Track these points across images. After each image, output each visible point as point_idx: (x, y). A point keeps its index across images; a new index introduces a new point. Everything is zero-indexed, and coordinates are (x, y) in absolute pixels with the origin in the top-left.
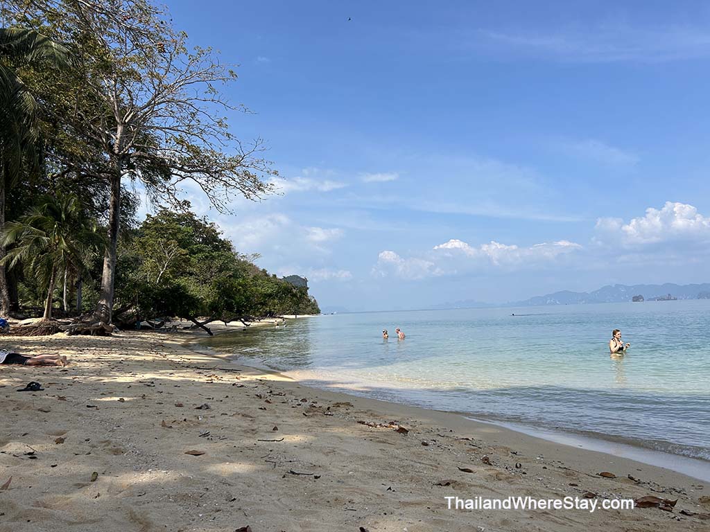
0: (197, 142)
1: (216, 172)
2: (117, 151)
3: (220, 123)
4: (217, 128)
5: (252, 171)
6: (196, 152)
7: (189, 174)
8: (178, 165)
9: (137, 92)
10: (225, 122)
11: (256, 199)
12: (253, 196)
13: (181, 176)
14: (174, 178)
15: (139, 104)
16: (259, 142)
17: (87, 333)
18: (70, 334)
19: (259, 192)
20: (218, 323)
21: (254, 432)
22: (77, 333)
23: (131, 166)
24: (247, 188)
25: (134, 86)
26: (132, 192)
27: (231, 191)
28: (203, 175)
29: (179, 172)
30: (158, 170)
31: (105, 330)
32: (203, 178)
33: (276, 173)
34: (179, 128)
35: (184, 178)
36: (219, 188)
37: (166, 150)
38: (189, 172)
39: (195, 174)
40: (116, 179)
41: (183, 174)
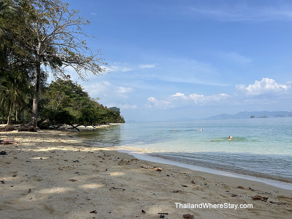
0: (73, 50)
1: (81, 63)
2: (38, 54)
3: (83, 43)
4: (82, 45)
5: (96, 63)
6: (73, 55)
7: (70, 64)
8: (65, 60)
9: (47, 28)
10: (85, 42)
11: (98, 74)
12: (97, 74)
13: (66, 65)
14: (63, 66)
15: (48, 34)
16: (100, 51)
17: (26, 130)
18: (19, 131)
19: (99, 72)
20: (82, 127)
21: (98, 171)
22: (22, 131)
23: (45, 60)
24: (94, 70)
25: (46, 26)
26: (45, 71)
27: (87, 71)
28: (75, 64)
29: (66, 63)
30: (56, 62)
31: (34, 129)
32: (76, 66)
33: (106, 64)
34: (65, 44)
35: (68, 66)
36: (82, 70)
37: (60, 54)
38: (70, 63)
39: (72, 64)
40: (38, 65)
41: (67, 64)
